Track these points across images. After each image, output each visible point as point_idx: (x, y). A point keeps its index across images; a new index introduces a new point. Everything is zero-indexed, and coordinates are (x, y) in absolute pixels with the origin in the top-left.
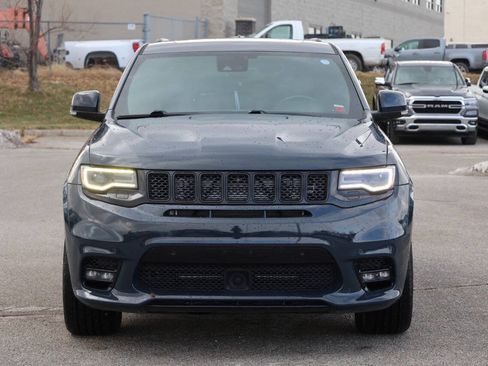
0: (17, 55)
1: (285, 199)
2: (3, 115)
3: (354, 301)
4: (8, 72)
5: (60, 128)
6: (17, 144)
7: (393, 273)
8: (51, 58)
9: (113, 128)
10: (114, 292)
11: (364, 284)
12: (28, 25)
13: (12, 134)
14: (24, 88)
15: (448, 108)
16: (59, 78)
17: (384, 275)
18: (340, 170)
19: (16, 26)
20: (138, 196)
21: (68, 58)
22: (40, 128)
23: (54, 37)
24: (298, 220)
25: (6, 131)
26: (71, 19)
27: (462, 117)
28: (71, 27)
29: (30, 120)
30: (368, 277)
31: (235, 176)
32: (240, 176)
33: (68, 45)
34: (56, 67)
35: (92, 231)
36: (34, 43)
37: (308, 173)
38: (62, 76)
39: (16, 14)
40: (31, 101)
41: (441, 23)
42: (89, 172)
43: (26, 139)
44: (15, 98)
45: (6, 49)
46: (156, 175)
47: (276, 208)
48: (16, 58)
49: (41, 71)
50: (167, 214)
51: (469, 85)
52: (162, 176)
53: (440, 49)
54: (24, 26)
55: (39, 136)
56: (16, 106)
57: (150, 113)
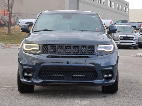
0: (5, 23)
1: (82, 53)
2: (1, 40)
3: (101, 83)
4: (2, 28)
5: (17, 44)
6: (5, 47)
7: (113, 75)
8: (15, 24)
9: (32, 34)
10: (32, 79)
11: (104, 78)
12: (8, 14)
13: (3, 44)
14: (7, 32)
15: (130, 39)
16: (17, 30)
17: (110, 75)
18: (98, 45)
19: (5, 15)
20: (39, 52)
21: (20, 24)
22: (11, 44)
23: (16, 18)
24: (85, 59)
25: (1, 44)
26: (21, 13)
27: (134, 41)
28: (21, 15)
29: (8, 41)
30: (105, 76)
31: (67, 46)
32: (69, 46)
33: (20, 20)
34: (16, 27)
35: (26, 62)
36: (10, 19)
37: (88, 46)
38: (18, 29)
39: (5, 11)
40: (9, 36)
41: (128, 16)
42: (25, 45)
43: (7, 46)
44: (4, 35)
45: (2, 21)
46: (45, 46)
47: (79, 55)
48: (5, 24)
49: (12, 28)
50: (48, 57)
51: (136, 32)
52: (46, 46)
53: (127, 23)
54: (7, 15)
55: (11, 46)
56: (4, 38)
57: (43, 30)
